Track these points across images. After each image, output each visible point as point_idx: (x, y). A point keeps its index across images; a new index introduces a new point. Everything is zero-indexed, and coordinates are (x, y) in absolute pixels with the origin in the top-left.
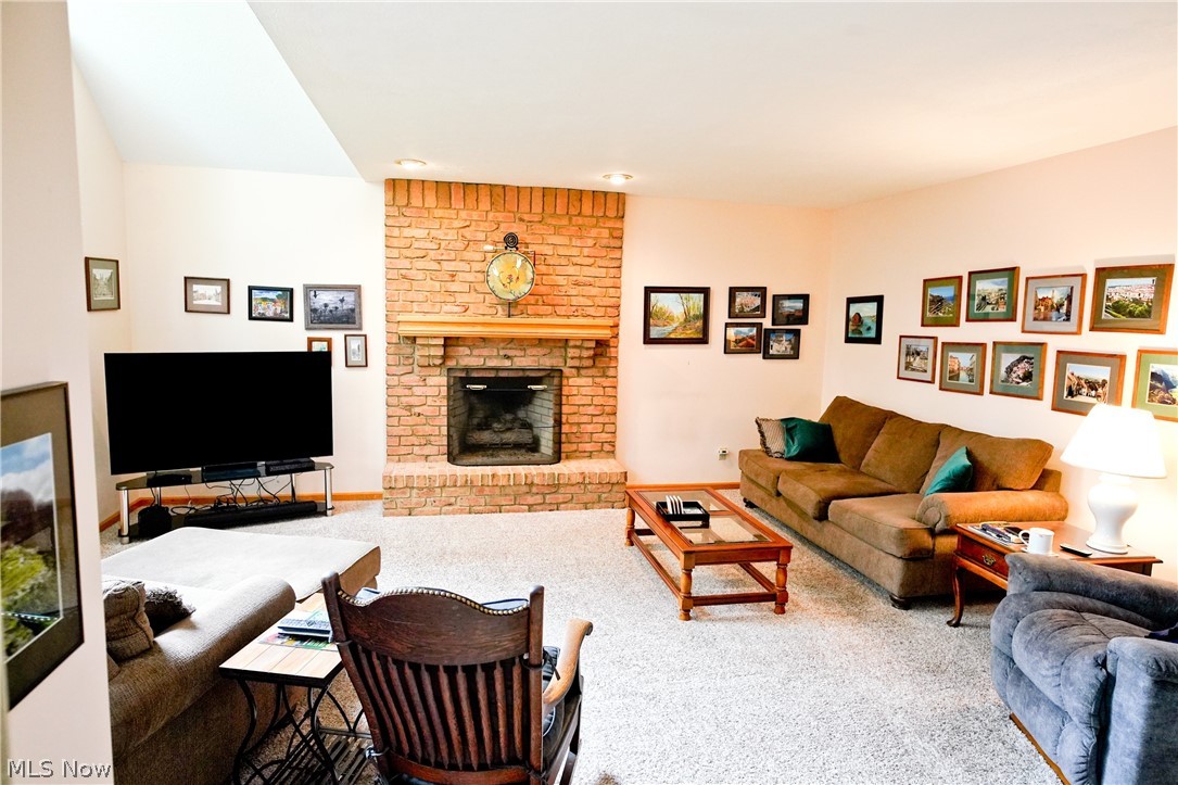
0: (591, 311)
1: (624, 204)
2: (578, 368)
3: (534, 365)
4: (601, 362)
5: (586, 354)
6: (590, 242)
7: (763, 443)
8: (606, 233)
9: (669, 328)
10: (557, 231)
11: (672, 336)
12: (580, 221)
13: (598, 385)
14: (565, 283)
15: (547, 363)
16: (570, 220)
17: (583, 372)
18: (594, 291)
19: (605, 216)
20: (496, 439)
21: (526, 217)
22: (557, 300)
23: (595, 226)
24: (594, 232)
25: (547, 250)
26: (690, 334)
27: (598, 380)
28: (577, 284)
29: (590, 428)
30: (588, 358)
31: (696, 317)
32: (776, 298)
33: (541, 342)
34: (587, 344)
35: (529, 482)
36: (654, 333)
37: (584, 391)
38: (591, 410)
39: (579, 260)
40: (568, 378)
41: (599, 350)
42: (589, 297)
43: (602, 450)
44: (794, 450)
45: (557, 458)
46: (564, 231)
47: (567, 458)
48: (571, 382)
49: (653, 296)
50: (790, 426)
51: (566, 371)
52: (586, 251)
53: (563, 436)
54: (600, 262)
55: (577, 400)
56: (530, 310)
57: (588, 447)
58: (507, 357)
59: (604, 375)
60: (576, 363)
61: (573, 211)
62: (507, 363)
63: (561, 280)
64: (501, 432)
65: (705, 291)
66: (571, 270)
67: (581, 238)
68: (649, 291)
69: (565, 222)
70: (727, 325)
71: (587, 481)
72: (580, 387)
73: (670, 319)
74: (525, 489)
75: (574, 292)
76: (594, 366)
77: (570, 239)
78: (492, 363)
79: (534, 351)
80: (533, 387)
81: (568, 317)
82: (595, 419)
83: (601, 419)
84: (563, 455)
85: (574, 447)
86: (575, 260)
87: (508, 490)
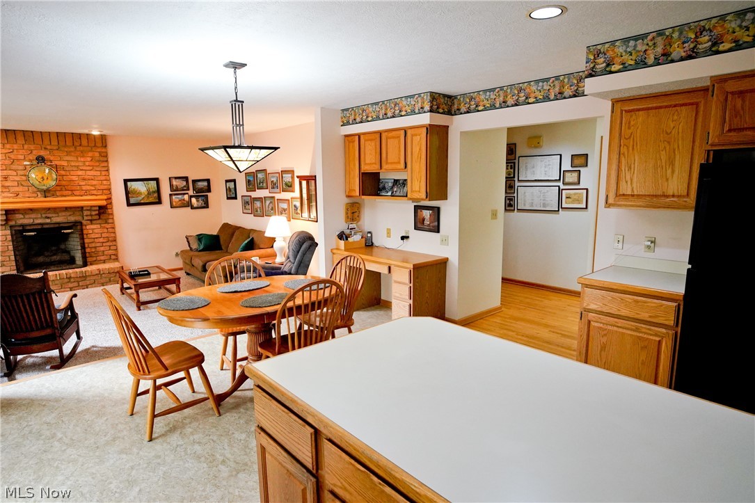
0: (95, 192)
1: (106, 140)
2: (91, 220)
3: (65, 221)
4: (103, 217)
5: (94, 213)
6: (89, 159)
7: (189, 246)
8: (97, 154)
9: (140, 198)
10: (68, 153)
11: (142, 202)
12: (81, 148)
13: (104, 227)
14: (77, 179)
15: (72, 219)
16: (75, 148)
17: (94, 222)
18: (94, 182)
19: (95, 146)
20: (47, 260)
21: (49, 147)
22: (74, 188)
23: (91, 151)
24: (90, 154)
25: (65, 164)
26: (151, 200)
27: (103, 225)
28: (84, 179)
29: (102, 249)
30: (96, 215)
31: (154, 192)
32: (194, 181)
33: (67, 209)
34: (93, 208)
35: (68, 276)
36: (132, 201)
37: (96, 231)
38: (101, 240)
39: (84, 168)
40: (86, 225)
41: (102, 211)
42: (92, 185)
43: (110, 259)
44: (202, 247)
45: (85, 264)
46: (72, 153)
47: (91, 264)
48: (88, 227)
49: (129, 183)
50: (200, 237)
51: (84, 222)
52: (87, 164)
53: (87, 254)
54: (95, 168)
55: (93, 236)
56: (58, 193)
57: (102, 258)
58: (48, 218)
59: (106, 223)
60: (90, 218)
61: (76, 144)
62: (48, 221)
63: (75, 178)
64: (51, 256)
65: (157, 180)
66: (80, 173)
67: (83, 157)
68: (126, 181)
69: (72, 149)
70: (171, 195)
71: (102, 272)
72: (93, 230)
73: (139, 194)
74: (67, 280)
75: (83, 183)
76: (100, 218)
77: (77, 158)
78: (38, 221)
79: (64, 214)
80: (65, 231)
81: (81, 196)
82: (104, 244)
83: (108, 244)
84: (89, 263)
85: (95, 259)
86: (81, 168)
87: (57, 282)
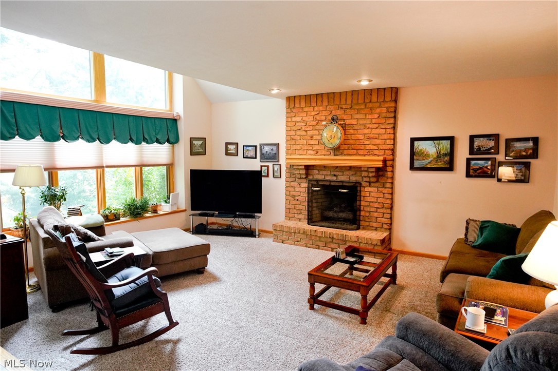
0: (376, 152)
1: (398, 93)
2: (370, 182)
3: (348, 180)
4: (382, 180)
5: (371, 175)
6: (376, 116)
7: (466, 235)
8: (384, 110)
9: (427, 161)
10: (359, 111)
11: (428, 166)
12: (370, 105)
13: (381, 192)
14: (363, 138)
15: (354, 179)
16: (366, 105)
17: (372, 184)
18: (378, 141)
19: (384, 101)
20: (336, 215)
21: (344, 107)
22: (359, 147)
23: (380, 107)
24: (378, 111)
25: (354, 122)
26: (440, 164)
27: (380, 189)
28: (369, 138)
29: (376, 215)
30: (373, 177)
31: (445, 155)
32: (509, 142)
33: (351, 168)
34: (371, 170)
36: (417, 164)
37: (373, 194)
38: (376, 205)
39: (370, 126)
40: (364, 187)
41: (381, 173)
42: (375, 145)
43: (382, 227)
44: (480, 241)
45: (358, 228)
46: (362, 112)
47: (364, 229)
48: (366, 189)
49: (416, 143)
50: (484, 226)
51: (364, 184)
52: (374, 121)
53: (361, 217)
54: (382, 126)
55: (369, 199)
56: (346, 152)
57: (375, 225)
58: (335, 175)
59: (384, 187)
60: (367, 179)
61: (367, 101)
62: (335, 178)
63: (361, 137)
64: (338, 212)
65: (451, 139)
66: (366, 131)
67: (371, 114)
68: (413, 140)
69: (363, 107)
70: (468, 160)
72: (370, 195)
73: (427, 156)
75: (367, 142)
76: (377, 181)
77: (366, 115)
78: (328, 178)
79: (347, 173)
81: (365, 155)
82: (379, 210)
83: (382, 210)
84: (361, 227)
85: (367, 224)
86: (368, 126)
